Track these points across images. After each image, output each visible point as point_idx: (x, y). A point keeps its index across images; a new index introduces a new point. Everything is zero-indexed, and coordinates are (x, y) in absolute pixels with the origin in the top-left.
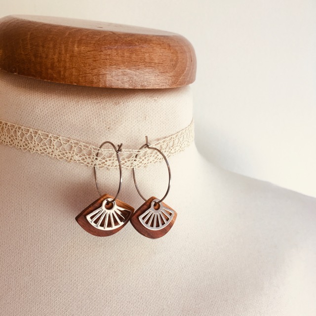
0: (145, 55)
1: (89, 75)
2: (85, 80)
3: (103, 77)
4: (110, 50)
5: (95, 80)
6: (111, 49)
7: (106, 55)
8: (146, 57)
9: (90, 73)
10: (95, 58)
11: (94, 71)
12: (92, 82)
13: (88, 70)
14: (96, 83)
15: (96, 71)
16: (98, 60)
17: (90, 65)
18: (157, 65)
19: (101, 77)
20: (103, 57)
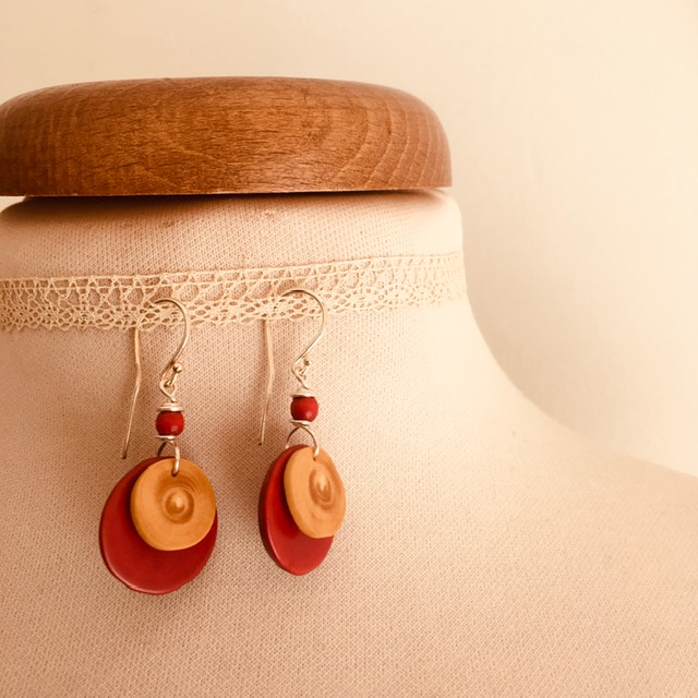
0: (227, 115)
1: (98, 170)
2: (93, 182)
3: (128, 171)
4: (143, 111)
5: (112, 181)
6: (146, 108)
7: (132, 121)
8: (229, 118)
9: (101, 166)
10: (109, 131)
11: (108, 159)
12: (106, 185)
13: (95, 159)
14: (114, 187)
15: (110, 159)
16: (113, 135)
17: (98, 148)
18: (261, 134)
19: (122, 172)
20: (126, 126)
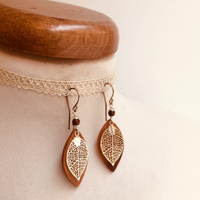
0: (30, 29)
8: (31, 31)
18: (39, 38)
